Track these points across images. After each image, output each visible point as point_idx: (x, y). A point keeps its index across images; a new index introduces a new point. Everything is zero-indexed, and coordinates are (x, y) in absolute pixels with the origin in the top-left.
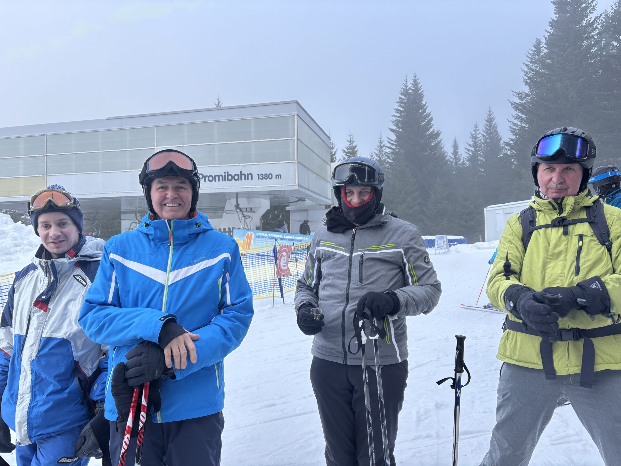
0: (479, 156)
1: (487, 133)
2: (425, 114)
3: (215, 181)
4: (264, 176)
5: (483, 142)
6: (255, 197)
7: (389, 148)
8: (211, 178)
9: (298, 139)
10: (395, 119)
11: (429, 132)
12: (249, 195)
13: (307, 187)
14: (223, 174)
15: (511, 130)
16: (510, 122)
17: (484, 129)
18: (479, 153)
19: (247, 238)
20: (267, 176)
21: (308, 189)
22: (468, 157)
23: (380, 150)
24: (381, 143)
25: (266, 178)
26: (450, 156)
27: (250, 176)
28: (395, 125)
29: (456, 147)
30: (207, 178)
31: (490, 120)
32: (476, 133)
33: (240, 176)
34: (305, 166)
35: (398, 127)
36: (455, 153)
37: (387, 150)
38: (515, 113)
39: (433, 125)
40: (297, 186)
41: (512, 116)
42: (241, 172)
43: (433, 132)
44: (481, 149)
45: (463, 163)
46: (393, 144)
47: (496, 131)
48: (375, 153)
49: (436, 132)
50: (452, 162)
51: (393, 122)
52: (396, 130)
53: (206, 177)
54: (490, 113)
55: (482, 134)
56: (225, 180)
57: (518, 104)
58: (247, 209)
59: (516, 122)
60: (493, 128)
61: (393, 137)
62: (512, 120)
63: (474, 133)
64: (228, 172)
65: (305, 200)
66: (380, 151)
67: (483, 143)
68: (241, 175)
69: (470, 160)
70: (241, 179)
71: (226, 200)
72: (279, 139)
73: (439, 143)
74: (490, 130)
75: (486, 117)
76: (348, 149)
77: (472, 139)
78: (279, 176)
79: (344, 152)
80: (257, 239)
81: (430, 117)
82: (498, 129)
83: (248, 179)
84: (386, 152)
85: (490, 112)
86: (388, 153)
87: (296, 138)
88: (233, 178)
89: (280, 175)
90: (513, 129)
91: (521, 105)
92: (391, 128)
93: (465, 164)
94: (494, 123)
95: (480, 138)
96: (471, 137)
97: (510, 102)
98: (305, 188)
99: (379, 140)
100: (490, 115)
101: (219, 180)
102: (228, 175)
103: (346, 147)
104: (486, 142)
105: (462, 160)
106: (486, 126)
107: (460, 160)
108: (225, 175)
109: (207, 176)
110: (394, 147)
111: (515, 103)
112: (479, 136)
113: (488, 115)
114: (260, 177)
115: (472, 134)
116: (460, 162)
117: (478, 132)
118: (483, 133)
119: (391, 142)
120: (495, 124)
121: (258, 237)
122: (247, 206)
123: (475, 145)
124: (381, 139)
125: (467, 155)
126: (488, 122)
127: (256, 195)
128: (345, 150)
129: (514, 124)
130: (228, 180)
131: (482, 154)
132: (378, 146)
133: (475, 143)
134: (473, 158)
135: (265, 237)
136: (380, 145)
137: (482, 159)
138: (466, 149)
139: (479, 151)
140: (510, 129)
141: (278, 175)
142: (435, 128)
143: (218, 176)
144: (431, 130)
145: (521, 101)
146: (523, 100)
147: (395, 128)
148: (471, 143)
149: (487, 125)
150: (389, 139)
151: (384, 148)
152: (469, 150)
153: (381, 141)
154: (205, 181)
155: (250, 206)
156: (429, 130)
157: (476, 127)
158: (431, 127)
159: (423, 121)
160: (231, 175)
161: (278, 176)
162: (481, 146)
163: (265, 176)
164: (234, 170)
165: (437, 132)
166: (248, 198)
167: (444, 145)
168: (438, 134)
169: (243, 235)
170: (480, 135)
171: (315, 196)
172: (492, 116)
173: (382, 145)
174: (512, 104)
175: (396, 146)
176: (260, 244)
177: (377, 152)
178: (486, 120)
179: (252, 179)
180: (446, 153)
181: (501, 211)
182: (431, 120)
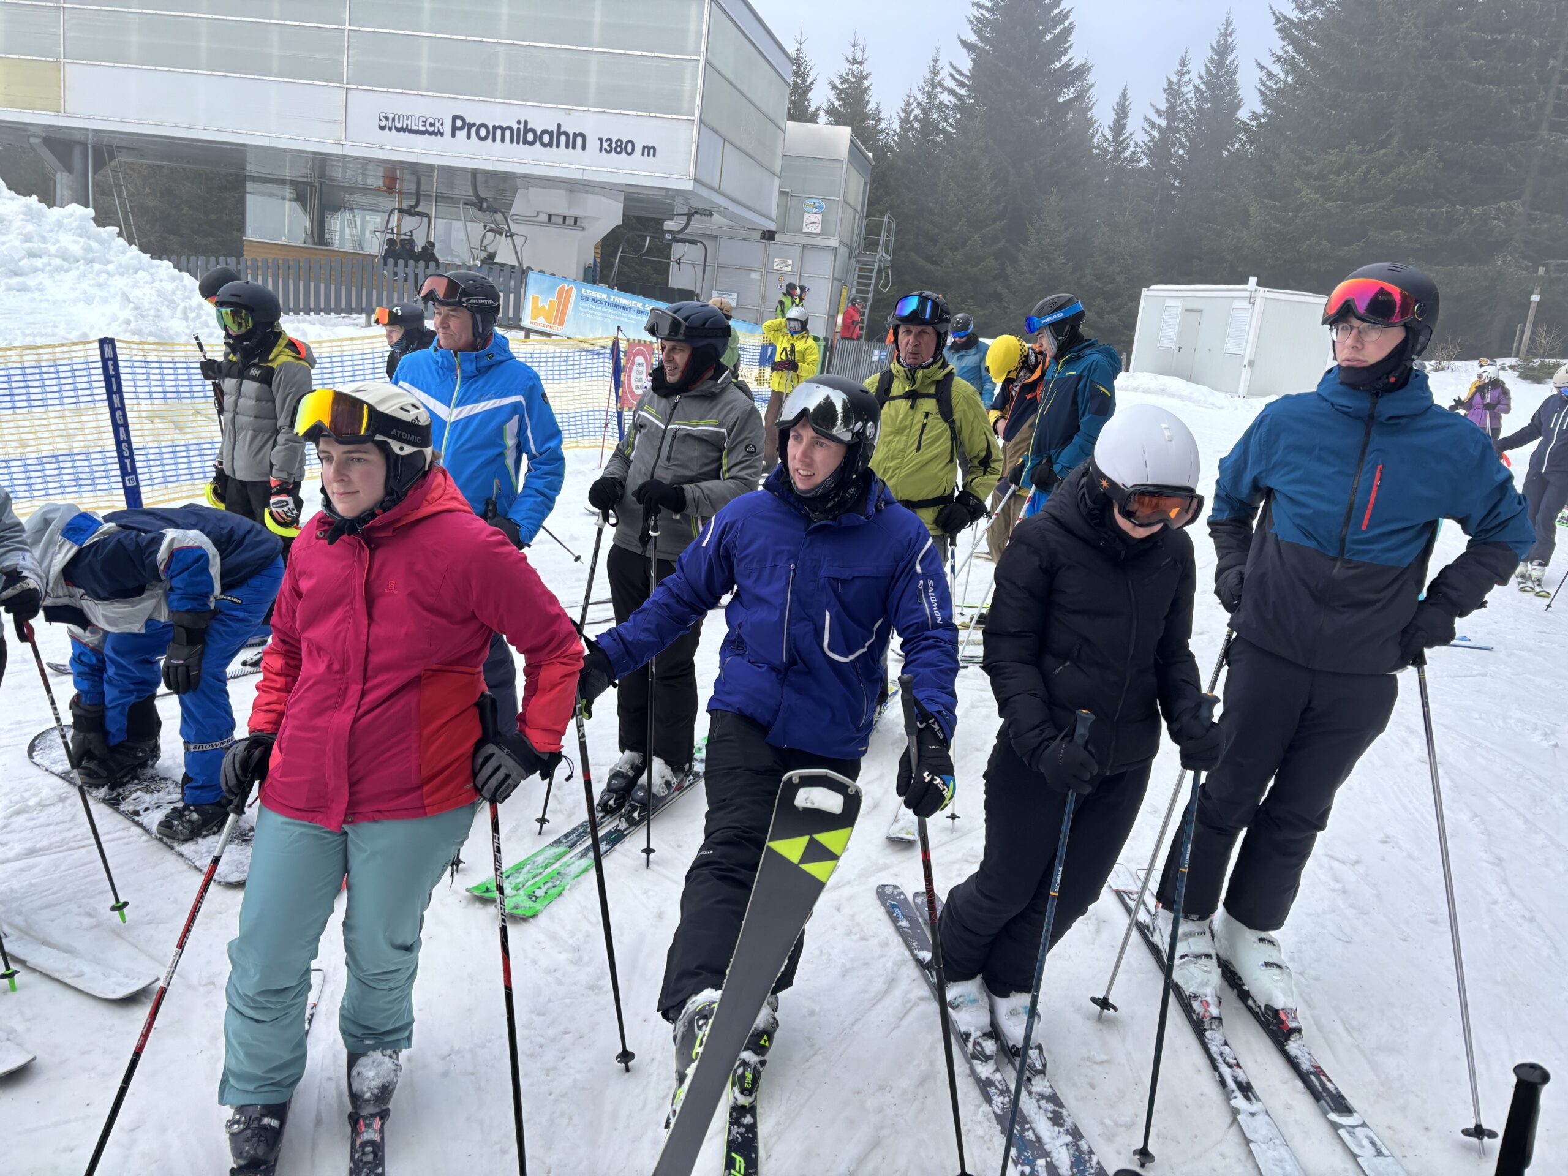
0: (1174, 145)
1: (1207, 84)
2: (1056, 11)
3: (494, 140)
4: (614, 145)
5: (1194, 106)
6: (587, 192)
7: (951, 92)
8: (483, 132)
9: (707, 62)
10: (977, 14)
11: (1058, 65)
12: (574, 187)
13: (717, 186)
14: (515, 126)
15: (1260, 91)
16: (1262, 68)
17: (1204, 74)
18: (1177, 135)
19: (559, 298)
20: (620, 146)
21: (718, 191)
22: (1146, 144)
23: (928, 93)
24: (935, 72)
25: (619, 149)
26: (1103, 135)
27: (579, 140)
28: (975, 32)
29: (1122, 111)
30: (473, 130)
31: (1223, 50)
32: (1180, 80)
33: (555, 137)
34: (716, 132)
35: (983, 39)
36: (1119, 127)
37: (946, 98)
38: (1279, 45)
39: (1070, 46)
40: (692, 182)
41: (1268, 54)
42: (559, 126)
43: (1068, 65)
44: (1184, 127)
45: (1133, 159)
46: (962, 84)
47: (1233, 82)
48: (916, 99)
49: (1074, 67)
50: (1106, 151)
51: (970, 22)
52: (976, 46)
53: (471, 126)
54: (1226, 29)
55: (1195, 86)
56: (518, 142)
57: (1291, 22)
58: (565, 218)
59: (1277, 69)
60: (1227, 72)
61: (966, 64)
62: (1268, 62)
63: (1175, 79)
64: (526, 122)
65: (711, 215)
66: (930, 96)
67: (1192, 111)
68: (560, 133)
69: (1151, 153)
70: (558, 146)
71: (517, 189)
72: (661, 55)
73: (1082, 95)
74: (1217, 76)
75: (1214, 39)
76: (843, 83)
77: (1165, 96)
78: (652, 151)
79: (834, 87)
80: (582, 303)
81: (1067, 23)
82: (1237, 77)
83: (574, 147)
84: (941, 103)
85: (1228, 26)
86: (946, 107)
87: (702, 58)
88: (538, 138)
89: (654, 148)
90: (1268, 87)
91: (1297, 26)
92: (963, 38)
93: (1139, 160)
94: (1230, 58)
95: (1189, 96)
96: (1165, 91)
97: (1274, 14)
98: (712, 189)
99: (932, 64)
100: (1226, 34)
101: (503, 140)
102: (527, 130)
103: (840, 76)
104: (1200, 107)
105: (1131, 149)
106: (1209, 64)
107: (1125, 149)
108: (519, 129)
109: (474, 124)
110: (962, 92)
111: (1286, 18)
112: (1185, 89)
113: (1221, 35)
114: (605, 145)
115: (1170, 82)
116: (1127, 154)
117: (1186, 78)
118: (1198, 82)
119: (958, 77)
120: (1232, 62)
121: (585, 298)
122: (565, 212)
123: (1171, 114)
124: (935, 61)
125: (1147, 139)
126: (1217, 53)
127: (591, 189)
128: (837, 82)
129: (1270, 75)
130: (525, 142)
131: (1184, 140)
132: (925, 80)
133: (1172, 106)
134: (1160, 149)
135: (602, 302)
136: (932, 79)
137: (1181, 152)
138: (1146, 119)
139: (1178, 130)
140: (1259, 86)
141: (649, 148)
142: (1075, 56)
143: (500, 127)
144: (1065, 59)
145: (1300, 16)
146: (1305, 13)
147: (973, 38)
148: (1163, 106)
149: (1212, 60)
150: (954, 67)
151: (939, 89)
152: (1153, 125)
153: (934, 67)
154: (469, 136)
155: (574, 212)
156: (1059, 58)
157: (1183, 64)
158: (1065, 52)
159: (1048, 30)
160: (533, 131)
161: (649, 150)
162: (1185, 117)
163: (617, 146)
164: (542, 120)
165: (1078, 68)
166: (571, 191)
167: (1094, 100)
168: (1082, 71)
169: (551, 289)
170: (1190, 87)
171: (734, 208)
172: (1230, 39)
173: (937, 79)
174: (1278, 21)
175: (969, 88)
176: (589, 316)
177: (921, 98)
178: (1212, 47)
179: (584, 148)
180: (1096, 126)
181: (1178, 303)
182: (1068, 31)
